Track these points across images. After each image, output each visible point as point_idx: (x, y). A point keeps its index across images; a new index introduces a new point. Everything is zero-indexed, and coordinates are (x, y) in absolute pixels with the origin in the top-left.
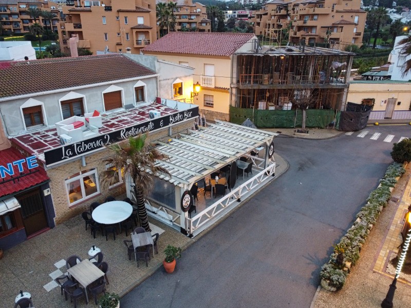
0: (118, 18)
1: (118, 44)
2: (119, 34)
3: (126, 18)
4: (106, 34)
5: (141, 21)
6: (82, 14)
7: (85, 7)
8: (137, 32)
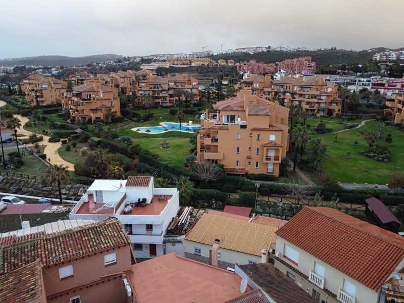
0: (251, 134)
1: (248, 157)
2: (250, 148)
3: (258, 135)
4: (238, 148)
5: (272, 138)
6: (219, 131)
7: (223, 124)
8: (267, 149)
